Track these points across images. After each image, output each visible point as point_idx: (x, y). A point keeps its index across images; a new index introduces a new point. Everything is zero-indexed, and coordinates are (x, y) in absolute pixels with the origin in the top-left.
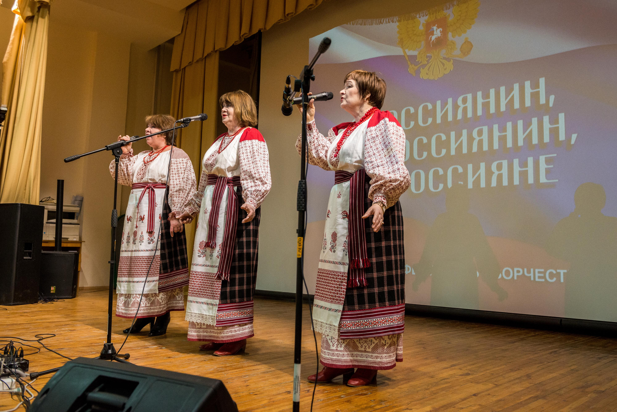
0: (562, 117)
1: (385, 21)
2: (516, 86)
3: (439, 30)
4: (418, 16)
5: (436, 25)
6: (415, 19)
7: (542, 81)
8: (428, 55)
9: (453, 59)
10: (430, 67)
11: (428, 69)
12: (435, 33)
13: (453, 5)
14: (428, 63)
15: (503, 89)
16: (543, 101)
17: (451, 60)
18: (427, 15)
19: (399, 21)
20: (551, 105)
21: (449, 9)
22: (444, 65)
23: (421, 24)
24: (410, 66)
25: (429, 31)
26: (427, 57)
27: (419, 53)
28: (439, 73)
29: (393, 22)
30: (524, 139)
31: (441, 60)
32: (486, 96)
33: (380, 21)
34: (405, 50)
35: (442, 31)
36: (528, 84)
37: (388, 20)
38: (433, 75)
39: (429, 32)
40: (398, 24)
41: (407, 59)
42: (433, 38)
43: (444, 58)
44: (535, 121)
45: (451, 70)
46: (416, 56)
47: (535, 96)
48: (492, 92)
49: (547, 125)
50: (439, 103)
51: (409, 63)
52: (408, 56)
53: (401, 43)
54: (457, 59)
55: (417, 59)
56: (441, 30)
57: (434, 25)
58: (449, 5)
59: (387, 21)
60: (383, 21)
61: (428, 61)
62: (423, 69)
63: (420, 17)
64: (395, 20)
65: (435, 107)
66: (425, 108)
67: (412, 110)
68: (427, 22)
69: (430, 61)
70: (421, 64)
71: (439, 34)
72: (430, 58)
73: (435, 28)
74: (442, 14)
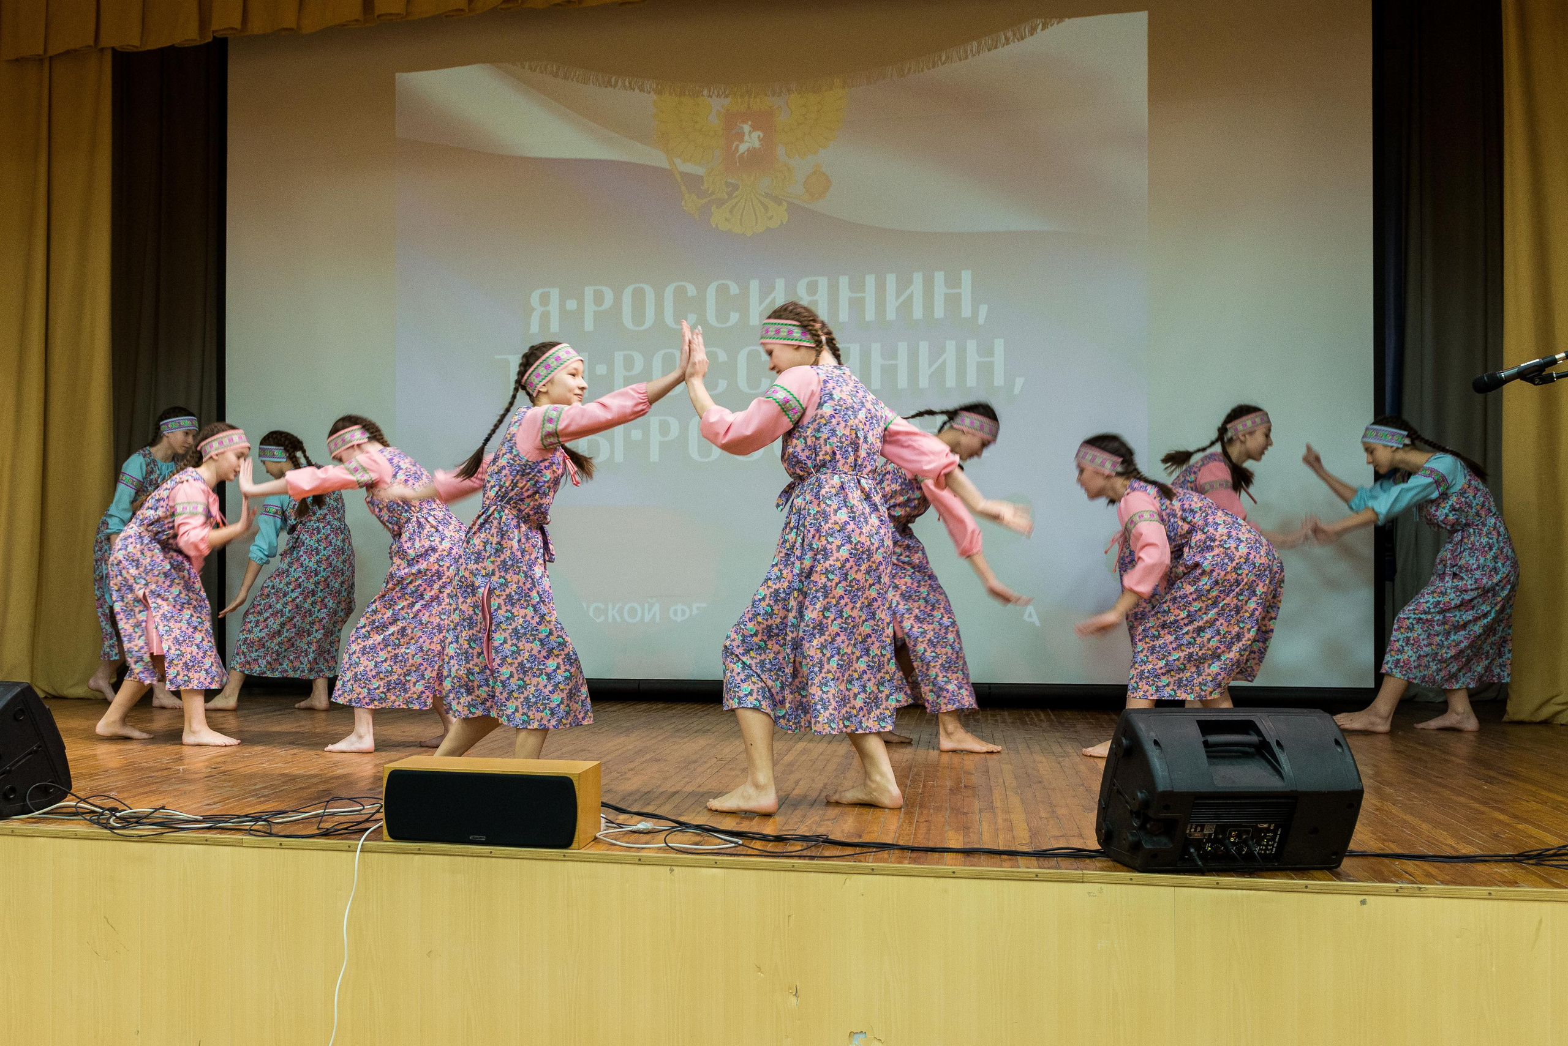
0: (999, 345)
1: (620, 83)
2: (918, 278)
3: (755, 135)
4: (705, 92)
5: (750, 123)
6: (697, 96)
7: (966, 276)
8: (729, 181)
9: (789, 203)
10: (736, 204)
11: (731, 211)
12: (746, 138)
13: (789, 91)
14: (729, 199)
15: (891, 279)
16: (966, 312)
17: (785, 203)
18: (726, 96)
19: (660, 92)
20: (981, 321)
21: (779, 95)
22: (766, 208)
23: (714, 113)
24: (687, 196)
25: (734, 132)
26: (728, 184)
27: (709, 173)
28: (757, 223)
29: (642, 90)
30: (930, 376)
31: (763, 199)
32: (859, 287)
33: (606, 79)
34: (675, 160)
35: (764, 137)
36: (939, 277)
37: (630, 83)
38: (741, 222)
39: (732, 134)
40: (654, 96)
41: (679, 180)
44: (951, 346)
45: (782, 223)
46: (699, 179)
47: (953, 302)
48: (870, 280)
49: (973, 358)
50: (754, 285)
51: (683, 187)
52: (681, 173)
53: (663, 140)
54: (797, 202)
55: (703, 183)
56: (762, 136)
57: (746, 123)
58: (780, 88)
59: (627, 84)
60: (616, 82)
61: (730, 195)
62: (719, 207)
63: (711, 97)
64: (647, 86)
65: (745, 291)
66: (722, 291)
67: (692, 291)
68: (728, 110)
69: (735, 195)
70: (713, 197)
71: (757, 144)
72: (736, 187)
73: (746, 128)
74: (762, 103)
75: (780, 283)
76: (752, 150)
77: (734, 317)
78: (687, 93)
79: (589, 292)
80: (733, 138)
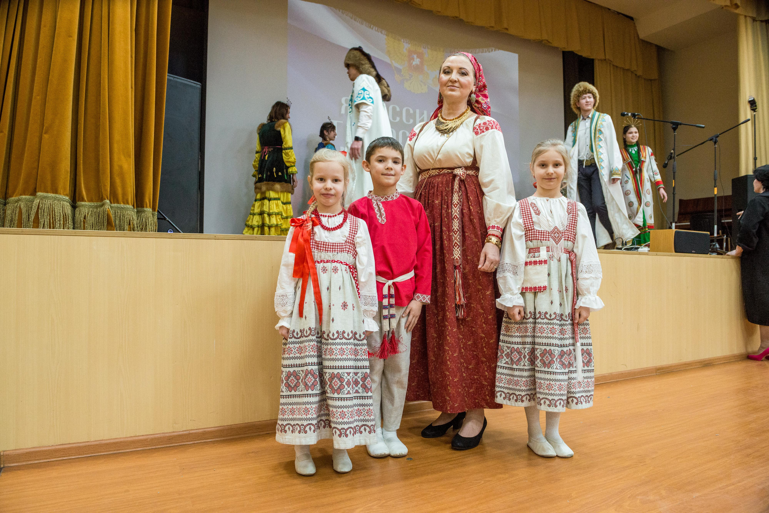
1: (374, 28)
3: (418, 60)
4: (402, 40)
5: (417, 55)
8: (410, 73)
10: (411, 82)
11: (411, 84)
12: (415, 60)
13: (428, 48)
17: (427, 85)
18: (409, 44)
19: (386, 35)
21: (425, 48)
22: (421, 86)
23: (405, 48)
24: (396, 75)
27: (404, 69)
29: (381, 33)
31: (420, 82)
34: (393, 61)
35: (421, 61)
38: (413, 89)
39: (410, 57)
40: (385, 37)
41: (394, 68)
42: (414, 63)
46: (400, 70)
50: (418, 111)
51: (395, 72)
53: (389, 54)
54: (430, 86)
55: (401, 72)
57: (415, 55)
58: (425, 46)
59: (376, 29)
61: (410, 78)
62: (407, 81)
63: (404, 42)
64: (383, 32)
65: (415, 112)
66: (408, 111)
67: (398, 109)
68: (410, 49)
69: (412, 78)
70: (405, 78)
71: (418, 63)
72: (412, 76)
73: (415, 56)
74: (421, 50)
75: (425, 112)
76: (417, 65)
77: (412, 121)
78: (396, 39)
80: (411, 59)
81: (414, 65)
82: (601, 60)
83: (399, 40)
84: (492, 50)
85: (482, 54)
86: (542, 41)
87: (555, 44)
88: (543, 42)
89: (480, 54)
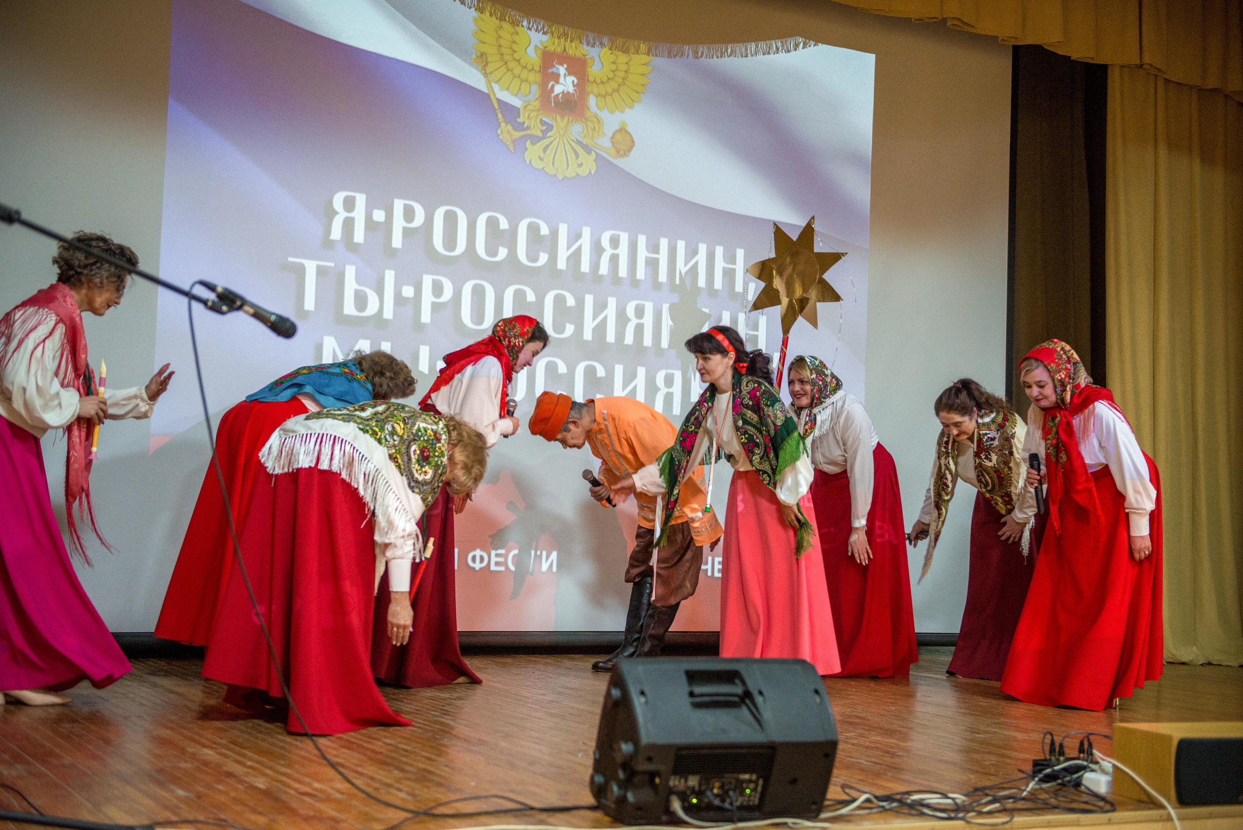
2: (703, 248)
3: (571, 79)
4: (525, 23)
6: (518, 25)
7: (740, 254)
8: (544, 119)
9: (597, 153)
11: (545, 150)
12: (562, 80)
14: (544, 137)
15: (681, 246)
16: (739, 286)
18: (544, 33)
19: (480, 10)
20: (751, 297)
21: (593, 46)
22: (577, 155)
23: (532, 46)
24: (503, 124)
25: (550, 71)
26: (543, 123)
27: (526, 107)
28: (568, 167)
31: (572, 143)
32: (654, 248)
35: (578, 83)
36: (719, 250)
38: (553, 166)
40: (473, 13)
42: (558, 89)
43: (579, 143)
44: (726, 316)
45: (590, 172)
46: (515, 111)
47: (729, 276)
48: (664, 243)
50: (563, 230)
51: (500, 116)
52: (499, 101)
53: (482, 61)
54: (604, 155)
55: (519, 117)
56: (576, 82)
58: (594, 39)
61: (545, 133)
62: (533, 143)
63: (531, 30)
65: (554, 233)
66: (533, 229)
67: (504, 224)
68: (545, 48)
69: (549, 134)
70: (528, 132)
71: (571, 89)
72: (550, 127)
73: (562, 70)
74: (577, 49)
75: (586, 232)
76: (566, 95)
77: (543, 258)
78: (507, 19)
79: (399, 205)
80: (548, 77)
81: (558, 95)
82: (1129, 67)
83: (515, 23)
84: (796, 46)
85: (767, 56)
86: (944, 20)
87: (987, 27)
88: (949, 23)
89: (760, 57)
